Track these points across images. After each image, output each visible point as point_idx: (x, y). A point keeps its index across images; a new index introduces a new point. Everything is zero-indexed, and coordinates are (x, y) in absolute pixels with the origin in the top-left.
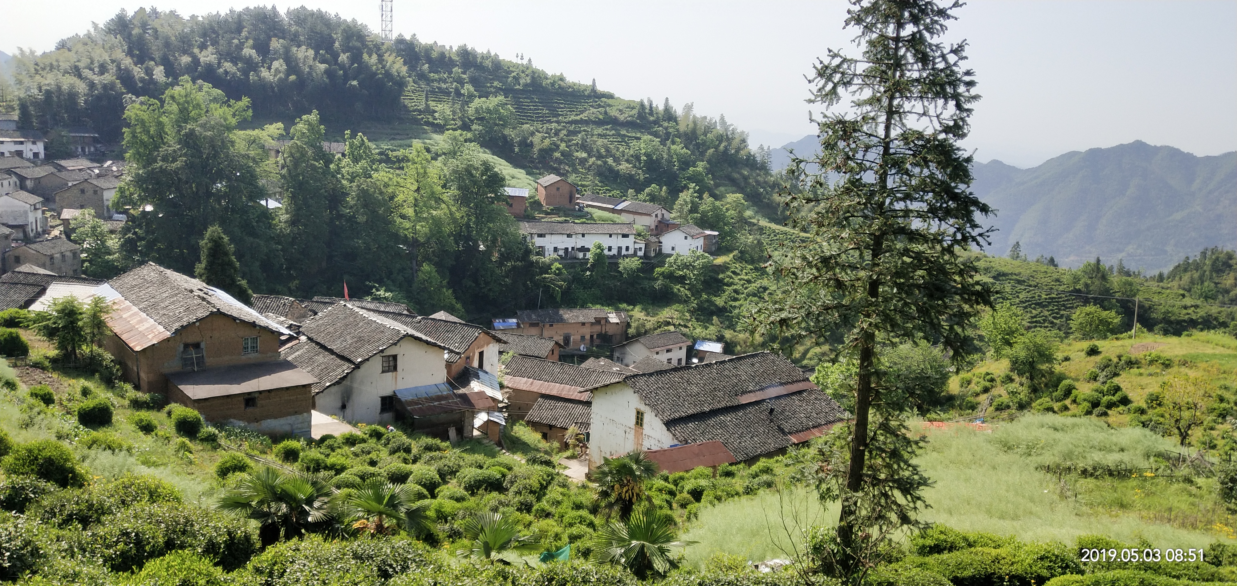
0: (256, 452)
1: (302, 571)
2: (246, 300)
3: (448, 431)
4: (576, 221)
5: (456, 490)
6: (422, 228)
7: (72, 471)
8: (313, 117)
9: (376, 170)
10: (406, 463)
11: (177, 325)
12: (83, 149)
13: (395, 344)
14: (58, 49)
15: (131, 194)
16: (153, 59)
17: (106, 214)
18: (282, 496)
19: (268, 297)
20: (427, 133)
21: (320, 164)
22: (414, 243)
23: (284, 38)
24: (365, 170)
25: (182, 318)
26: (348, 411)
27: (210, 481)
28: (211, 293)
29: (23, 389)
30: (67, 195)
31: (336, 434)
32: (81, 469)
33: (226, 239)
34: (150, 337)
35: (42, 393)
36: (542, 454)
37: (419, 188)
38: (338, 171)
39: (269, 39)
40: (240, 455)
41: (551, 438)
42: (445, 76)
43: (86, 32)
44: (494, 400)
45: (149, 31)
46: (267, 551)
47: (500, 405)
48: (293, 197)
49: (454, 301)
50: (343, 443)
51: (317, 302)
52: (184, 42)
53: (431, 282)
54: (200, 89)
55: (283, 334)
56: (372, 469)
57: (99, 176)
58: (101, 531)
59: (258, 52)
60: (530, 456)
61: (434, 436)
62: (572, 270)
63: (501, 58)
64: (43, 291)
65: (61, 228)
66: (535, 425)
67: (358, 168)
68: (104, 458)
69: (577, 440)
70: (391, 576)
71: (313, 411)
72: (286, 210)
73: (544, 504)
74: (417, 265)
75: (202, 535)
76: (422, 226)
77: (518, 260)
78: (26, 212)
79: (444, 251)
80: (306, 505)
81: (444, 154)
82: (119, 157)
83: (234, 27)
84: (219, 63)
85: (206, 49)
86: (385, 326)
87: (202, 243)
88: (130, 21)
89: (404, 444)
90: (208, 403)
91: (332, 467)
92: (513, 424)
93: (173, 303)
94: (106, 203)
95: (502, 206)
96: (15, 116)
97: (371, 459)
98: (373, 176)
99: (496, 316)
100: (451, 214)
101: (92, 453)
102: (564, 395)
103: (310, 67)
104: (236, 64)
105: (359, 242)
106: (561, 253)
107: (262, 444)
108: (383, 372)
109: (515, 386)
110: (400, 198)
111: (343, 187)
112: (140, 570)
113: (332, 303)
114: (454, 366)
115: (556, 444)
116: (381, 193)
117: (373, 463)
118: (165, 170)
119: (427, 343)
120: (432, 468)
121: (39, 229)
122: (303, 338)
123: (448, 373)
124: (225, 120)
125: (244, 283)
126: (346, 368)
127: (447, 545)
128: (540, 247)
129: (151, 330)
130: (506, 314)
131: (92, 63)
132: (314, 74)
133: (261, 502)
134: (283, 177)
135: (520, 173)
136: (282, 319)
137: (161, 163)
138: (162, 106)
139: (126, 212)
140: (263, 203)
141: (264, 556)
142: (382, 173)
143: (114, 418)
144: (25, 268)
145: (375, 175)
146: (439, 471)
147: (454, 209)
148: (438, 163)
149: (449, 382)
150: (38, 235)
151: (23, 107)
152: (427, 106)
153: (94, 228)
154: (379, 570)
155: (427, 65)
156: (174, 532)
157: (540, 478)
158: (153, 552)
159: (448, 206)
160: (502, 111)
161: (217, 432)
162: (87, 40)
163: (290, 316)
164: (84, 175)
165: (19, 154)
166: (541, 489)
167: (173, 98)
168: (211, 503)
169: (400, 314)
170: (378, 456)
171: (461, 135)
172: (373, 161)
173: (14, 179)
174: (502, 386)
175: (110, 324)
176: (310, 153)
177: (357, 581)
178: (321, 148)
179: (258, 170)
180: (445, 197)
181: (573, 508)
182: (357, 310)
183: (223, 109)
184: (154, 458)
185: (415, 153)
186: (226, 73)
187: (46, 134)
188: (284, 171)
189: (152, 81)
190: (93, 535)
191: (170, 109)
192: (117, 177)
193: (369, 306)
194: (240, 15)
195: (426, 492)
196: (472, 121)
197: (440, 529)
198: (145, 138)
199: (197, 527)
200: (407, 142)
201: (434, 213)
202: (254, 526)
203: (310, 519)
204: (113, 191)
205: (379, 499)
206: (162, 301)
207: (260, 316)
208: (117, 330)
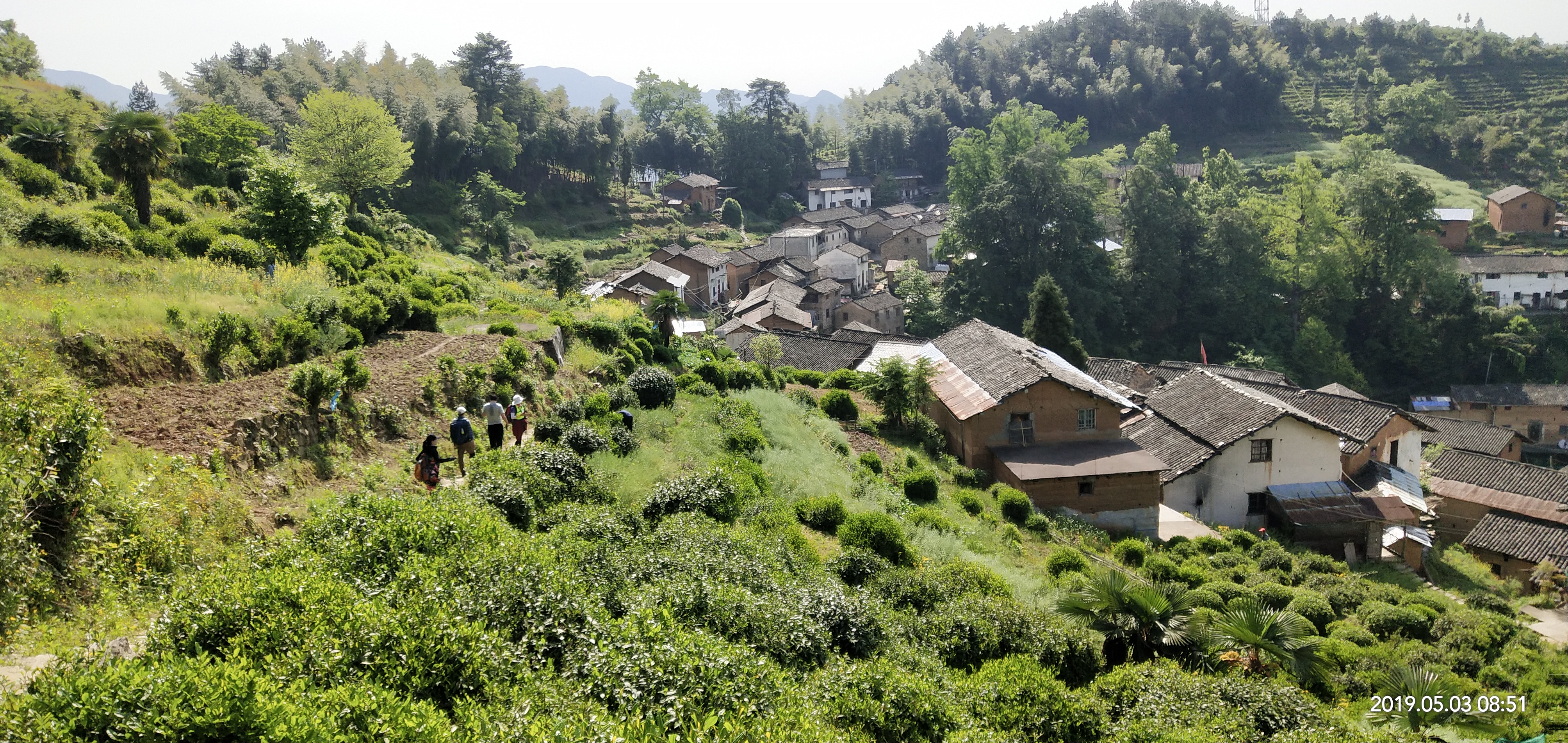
0: (1091, 550)
1: (1157, 704)
2: (1080, 364)
3: (1343, 548)
4: (1555, 253)
5: (1357, 628)
6: (1308, 271)
7: (902, 548)
8: (1163, 133)
9: (1244, 196)
10: (1284, 584)
11: (1003, 393)
12: (908, 194)
13: (1270, 425)
14: (886, 85)
15: (955, 241)
16: (979, 84)
17: (929, 265)
18: (1131, 608)
19: (1106, 361)
20: (1316, 141)
21: (1170, 193)
22: (1295, 291)
23: (1127, 40)
24: (1228, 195)
25: (1009, 384)
26: (1205, 508)
27: (1042, 578)
28: (1041, 354)
29: (854, 456)
30: (892, 244)
31: (1190, 536)
32: (911, 547)
33: (1058, 290)
34: (975, 404)
35: (871, 460)
36: (1493, 596)
37: (1303, 217)
38: (1194, 200)
39: (1109, 41)
40: (1074, 550)
41: (1506, 573)
42: (1345, 60)
43: (913, 63)
44: (1413, 510)
45: (976, 52)
46: (1114, 672)
47: (1422, 518)
48: (1137, 237)
49: (1352, 370)
50: (1199, 549)
51: (1165, 367)
52: (1012, 60)
53: (1319, 344)
54: (1030, 112)
55: (1124, 407)
56: (1237, 587)
57: (922, 222)
58: (936, 619)
59: (1096, 60)
60: (1471, 595)
61: (1324, 552)
62: (1547, 327)
63: (1432, 24)
64: (868, 352)
65: (885, 282)
66: (1480, 553)
67: (1220, 195)
68: (932, 537)
69: (1555, 581)
70: (1273, 731)
71: (1160, 505)
72: (1128, 252)
73: (1497, 668)
74: (1299, 320)
75: (1040, 640)
76: (1308, 268)
77: (1453, 311)
78: (854, 265)
79: (1339, 301)
80: (1160, 622)
81: (1341, 168)
82: (942, 200)
83: (1067, 34)
84: (1051, 79)
85: (1037, 64)
86: (1256, 401)
87: (1031, 295)
88: (956, 43)
89: (1280, 558)
90: (1038, 486)
91: (1184, 578)
92: (1444, 546)
93: (1000, 366)
94: (929, 252)
95: (1430, 235)
96: (846, 162)
97: (1236, 573)
98: (1240, 204)
99: (1417, 392)
100: (1349, 250)
101: (920, 530)
102: (1530, 511)
103: (1160, 71)
104: (1068, 77)
105: (1221, 292)
106: (1528, 301)
107: (1098, 539)
108: (1252, 461)
109: (1447, 493)
110: (1277, 231)
111: (1200, 220)
112: (978, 670)
113: (1184, 370)
114: (1352, 459)
115: (1516, 584)
116: (1250, 226)
117: (1238, 579)
118: (991, 211)
119: (1315, 425)
120: (1322, 595)
121: (866, 284)
122: (1149, 413)
123: (1345, 468)
124: (1058, 146)
125: (1078, 343)
126: (1203, 453)
127: (1344, 703)
128: (1490, 293)
129: (976, 396)
130: (1431, 391)
131: (918, 96)
132: (1165, 79)
133: (1105, 611)
134: (1124, 211)
135: (1460, 187)
136: (1124, 387)
137: (986, 204)
138: (988, 138)
139: (948, 262)
140: (1100, 244)
141: (1110, 677)
142: (1252, 200)
143: (940, 494)
144: (851, 326)
145: (1242, 203)
146: (1331, 599)
147: (1354, 243)
148: (1332, 181)
149: (1345, 480)
150: (864, 290)
151: (853, 152)
152: (1317, 104)
153: (916, 280)
154: (1257, 720)
155: (1318, 49)
156: (1009, 632)
157: (1491, 630)
158: (988, 651)
159: (1345, 239)
160: (1432, 100)
161: (1047, 520)
162: (915, 72)
163: (1132, 385)
164: (907, 223)
165: (848, 203)
166: (1492, 646)
167: (1000, 126)
168: (1048, 603)
169: (1277, 386)
170: (1245, 570)
171: (1367, 140)
172: (1240, 185)
173: (844, 230)
174: (1426, 493)
175: (934, 388)
176: (1158, 179)
177: (1228, 728)
178: (1171, 172)
179: (1094, 204)
180: (1341, 227)
181: (1548, 682)
182: (1218, 378)
183: (1055, 134)
184: (980, 544)
185: (1298, 170)
186: (1059, 89)
187: (872, 179)
188: (1125, 205)
189: (978, 109)
190: (928, 622)
191: (997, 139)
192: (940, 222)
193: (1234, 373)
194: (1075, 18)
195: (1312, 626)
196: (1384, 119)
197: (1336, 680)
198: (970, 175)
199: (1033, 631)
200: (1288, 155)
201: (1325, 249)
202: (1097, 639)
203: (1164, 640)
204: (937, 238)
205: (1255, 627)
206: (989, 363)
207: (1098, 384)
208: (941, 395)
